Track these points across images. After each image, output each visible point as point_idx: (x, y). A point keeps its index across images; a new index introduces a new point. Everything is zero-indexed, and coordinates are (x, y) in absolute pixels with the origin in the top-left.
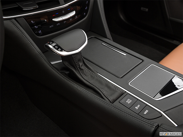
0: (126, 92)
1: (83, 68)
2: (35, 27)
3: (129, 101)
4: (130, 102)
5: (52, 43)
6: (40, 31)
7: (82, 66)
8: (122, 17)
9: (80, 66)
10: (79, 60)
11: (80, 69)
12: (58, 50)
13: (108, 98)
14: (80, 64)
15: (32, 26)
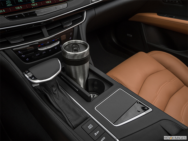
0: (90, 116)
1: (56, 93)
2: (23, 56)
4: (91, 127)
5: (28, 73)
6: (28, 59)
7: (55, 91)
9: (54, 91)
10: (53, 86)
11: (54, 93)
12: (32, 79)
14: (54, 89)
15: (19, 55)
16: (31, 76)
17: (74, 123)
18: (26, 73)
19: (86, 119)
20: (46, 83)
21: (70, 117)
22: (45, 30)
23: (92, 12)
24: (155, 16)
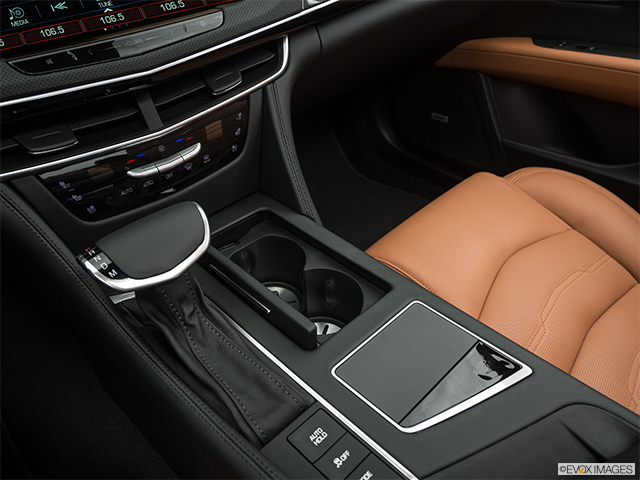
0: (316, 400)
1: (194, 321)
2: (74, 197)
3: (318, 437)
4: (322, 439)
5: (94, 255)
6: (92, 207)
7: (191, 315)
8: (386, 136)
9: (186, 316)
10: (183, 299)
11: (186, 324)
12: (109, 277)
13: (253, 427)
14: (187, 310)
15: (63, 196)
16: (105, 264)
17: (261, 427)
18: (89, 258)
19: (304, 411)
20: (158, 289)
21: (246, 404)
22: (148, 108)
23: (311, 41)
24: (526, 47)
